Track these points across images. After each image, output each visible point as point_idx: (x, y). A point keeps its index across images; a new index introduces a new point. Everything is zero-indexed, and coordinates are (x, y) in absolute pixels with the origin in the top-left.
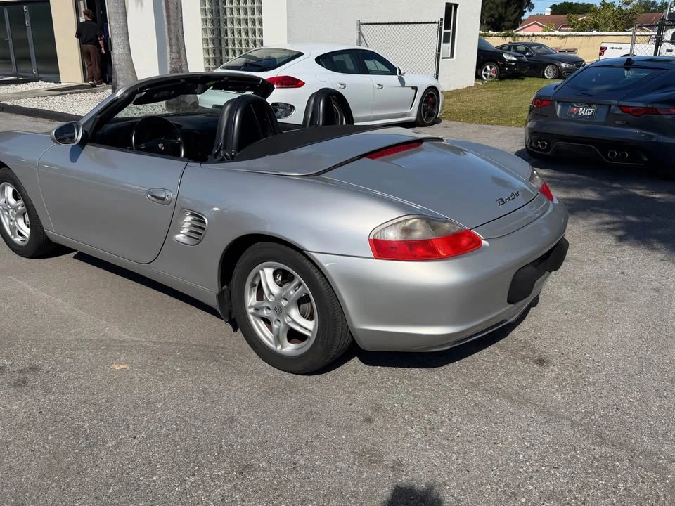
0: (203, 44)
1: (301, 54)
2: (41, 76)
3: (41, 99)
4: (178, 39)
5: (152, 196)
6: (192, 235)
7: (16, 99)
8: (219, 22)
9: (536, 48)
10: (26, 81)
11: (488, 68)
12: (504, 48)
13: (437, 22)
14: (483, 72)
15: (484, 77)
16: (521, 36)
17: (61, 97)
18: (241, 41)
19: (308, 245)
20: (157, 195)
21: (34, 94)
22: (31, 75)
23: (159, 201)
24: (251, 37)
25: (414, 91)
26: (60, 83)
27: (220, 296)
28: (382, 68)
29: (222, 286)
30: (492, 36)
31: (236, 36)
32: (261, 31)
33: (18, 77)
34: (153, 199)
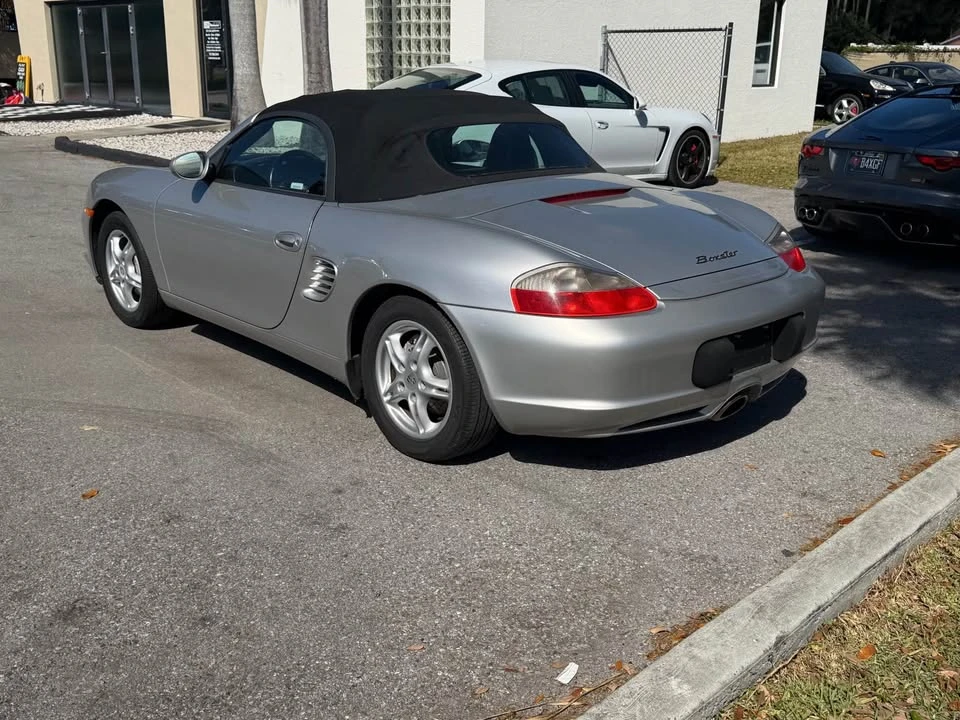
0: (368, 61)
1: (478, 76)
2: (146, 106)
3: (136, 138)
4: (319, 54)
5: (281, 242)
6: (322, 289)
7: (101, 137)
8: (391, 30)
9: (934, 71)
10: (124, 114)
11: (845, 103)
12: (881, 72)
13: (724, 28)
14: (836, 110)
15: (837, 118)
16: (924, 52)
17: (164, 137)
18: (419, 57)
19: (441, 296)
20: (286, 240)
21: (129, 133)
22: (132, 104)
23: (288, 248)
24: (434, 52)
25: (664, 134)
26: (171, 117)
27: (351, 366)
28: (612, 97)
29: (353, 354)
30: (873, 51)
31: (414, 51)
32: (448, 42)
33: (115, 107)
34: (282, 245)
